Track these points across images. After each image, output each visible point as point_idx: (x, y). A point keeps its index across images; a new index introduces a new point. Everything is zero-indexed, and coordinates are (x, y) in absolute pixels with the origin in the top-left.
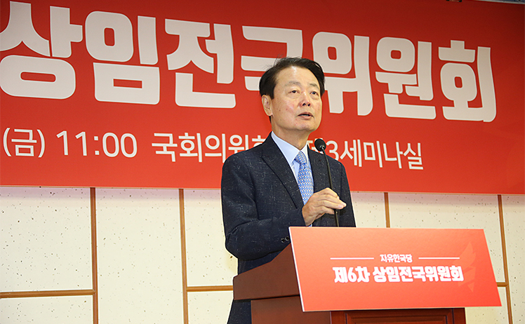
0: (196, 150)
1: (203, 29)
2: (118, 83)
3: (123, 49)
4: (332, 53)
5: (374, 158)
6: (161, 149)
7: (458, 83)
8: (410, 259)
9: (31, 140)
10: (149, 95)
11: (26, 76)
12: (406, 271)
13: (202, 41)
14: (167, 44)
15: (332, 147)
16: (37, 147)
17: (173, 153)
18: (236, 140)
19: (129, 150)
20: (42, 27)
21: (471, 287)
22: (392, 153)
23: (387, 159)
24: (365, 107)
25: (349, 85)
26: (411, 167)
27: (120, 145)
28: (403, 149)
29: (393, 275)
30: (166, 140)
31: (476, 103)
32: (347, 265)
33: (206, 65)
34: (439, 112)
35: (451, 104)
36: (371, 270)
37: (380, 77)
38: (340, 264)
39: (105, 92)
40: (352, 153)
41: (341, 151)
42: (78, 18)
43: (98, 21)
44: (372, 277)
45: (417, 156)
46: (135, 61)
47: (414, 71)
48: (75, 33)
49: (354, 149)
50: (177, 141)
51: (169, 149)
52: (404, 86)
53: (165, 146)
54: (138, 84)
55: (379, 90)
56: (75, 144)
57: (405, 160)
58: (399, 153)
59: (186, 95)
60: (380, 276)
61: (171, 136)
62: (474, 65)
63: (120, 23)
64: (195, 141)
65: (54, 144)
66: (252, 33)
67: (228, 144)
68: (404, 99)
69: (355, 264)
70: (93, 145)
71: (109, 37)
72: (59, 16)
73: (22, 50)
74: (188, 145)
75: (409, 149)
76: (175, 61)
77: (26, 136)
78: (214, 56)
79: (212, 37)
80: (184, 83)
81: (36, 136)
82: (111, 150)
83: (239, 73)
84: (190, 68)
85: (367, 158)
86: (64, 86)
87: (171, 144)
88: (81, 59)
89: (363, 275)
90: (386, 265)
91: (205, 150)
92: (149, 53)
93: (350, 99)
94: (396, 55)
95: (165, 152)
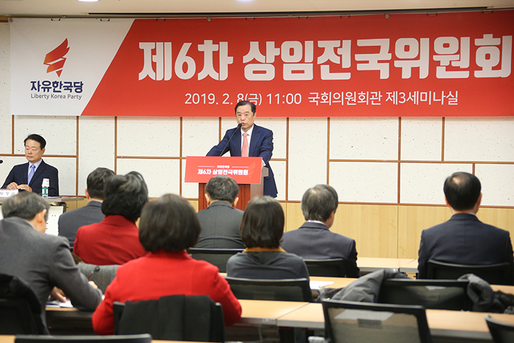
0: (328, 100)
1: (337, 43)
2: (293, 72)
3: (298, 56)
4: (407, 48)
5: (426, 100)
6: (312, 100)
7: (488, 57)
8: (228, 167)
9: (256, 98)
10: (308, 76)
11: (254, 72)
12: (226, 171)
13: (335, 49)
14: (318, 52)
15: (402, 95)
16: (258, 101)
17: (317, 102)
18: (349, 94)
19: (298, 101)
20: (263, 51)
21: (250, 177)
22: (439, 96)
23: (434, 100)
24: (424, 74)
25: (415, 64)
26: (449, 104)
27: (294, 99)
28: (446, 94)
29: (220, 172)
30: (315, 96)
31: (498, 67)
32: (203, 169)
33: (336, 60)
34: (472, 74)
35: (481, 69)
36: (212, 171)
37: (435, 58)
38: (201, 168)
39: (288, 76)
40: (413, 98)
41: (407, 97)
42: (278, 45)
43: (287, 45)
44: (212, 173)
45: (455, 97)
46: (302, 61)
47: (459, 53)
48: (277, 52)
49: (414, 96)
50: (320, 96)
51: (315, 100)
52: (450, 62)
53: (314, 98)
54: (303, 72)
55: (433, 65)
56: (274, 99)
57: (446, 100)
58: (443, 97)
59: (326, 74)
60: (215, 172)
61: (317, 94)
62: (500, 47)
63: (297, 45)
64: (328, 96)
65: (266, 99)
66: (361, 43)
67: (345, 96)
68: (450, 68)
69: (207, 168)
70: (282, 99)
71: (292, 52)
72: (270, 45)
73: (254, 61)
74: (325, 98)
75: (450, 94)
76: (321, 60)
77: (254, 97)
78: (341, 56)
79: (341, 47)
80: (325, 70)
81: (258, 97)
82: (290, 101)
83: (354, 63)
84: (328, 62)
85: (421, 100)
86: (270, 75)
87: (317, 98)
88: (278, 63)
89: (209, 172)
90: (218, 169)
91: (333, 99)
92: (309, 57)
93: (415, 71)
94: (446, 45)
95: (314, 101)
